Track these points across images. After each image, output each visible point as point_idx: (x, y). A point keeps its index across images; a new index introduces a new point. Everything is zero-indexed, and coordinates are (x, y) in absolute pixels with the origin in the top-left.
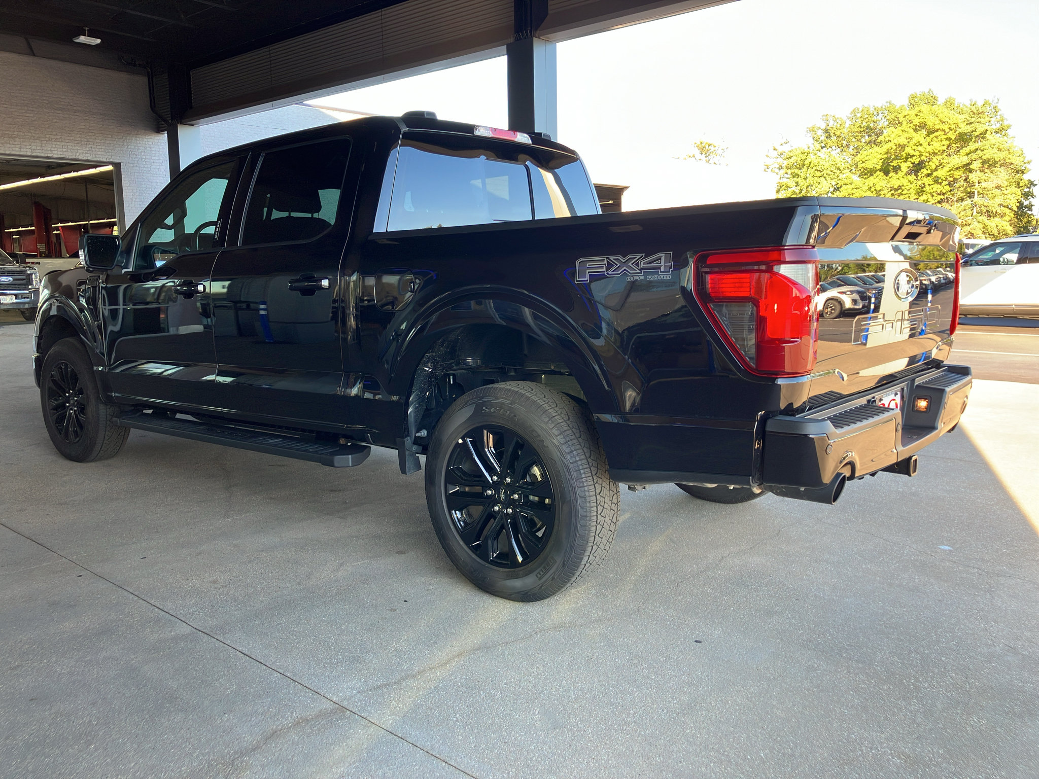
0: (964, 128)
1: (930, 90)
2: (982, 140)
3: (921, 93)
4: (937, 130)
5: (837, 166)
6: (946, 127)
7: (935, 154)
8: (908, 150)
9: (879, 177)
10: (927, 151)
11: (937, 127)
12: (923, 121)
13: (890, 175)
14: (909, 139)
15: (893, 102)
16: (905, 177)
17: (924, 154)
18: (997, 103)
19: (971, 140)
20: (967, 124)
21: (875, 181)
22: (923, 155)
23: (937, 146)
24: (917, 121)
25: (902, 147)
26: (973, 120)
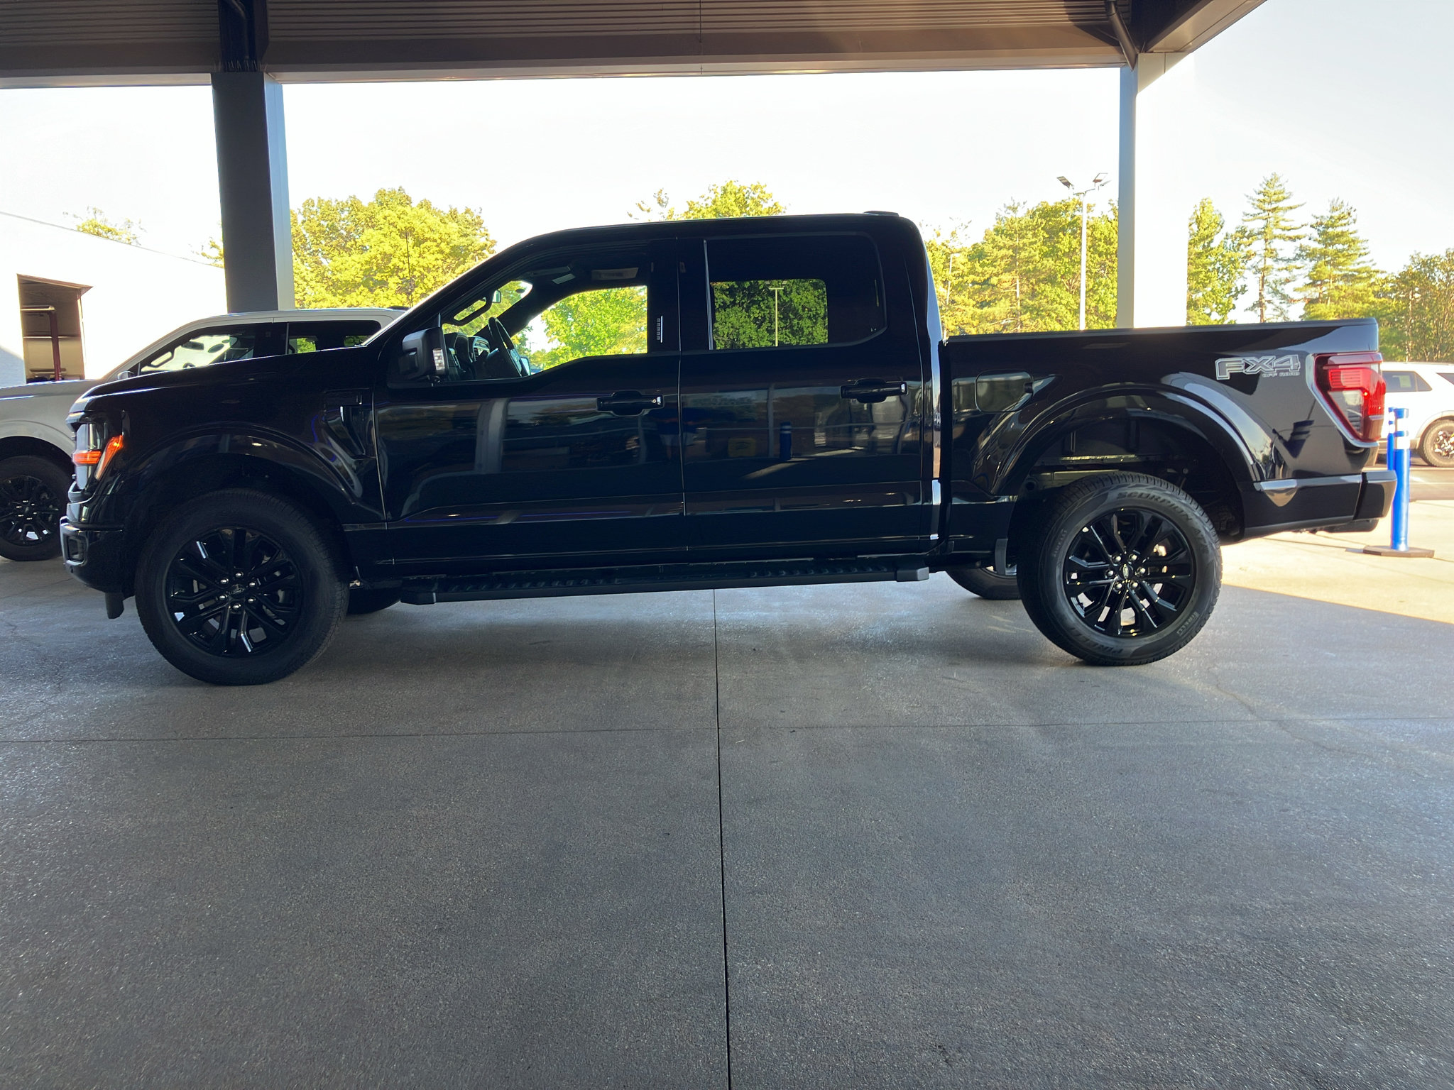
0: (457, 241)
1: (401, 187)
2: (480, 257)
3: (390, 190)
4: (427, 240)
5: (302, 275)
6: (436, 236)
7: (429, 270)
8: (394, 261)
9: (364, 293)
10: (421, 264)
11: (427, 236)
12: (409, 225)
13: (376, 292)
14: (395, 246)
15: (357, 197)
16: (394, 295)
17: (417, 269)
18: (480, 213)
19: (467, 255)
20: (461, 236)
21: (360, 298)
22: (415, 270)
23: (430, 259)
24: (401, 225)
25: (387, 257)
26: (469, 231)
